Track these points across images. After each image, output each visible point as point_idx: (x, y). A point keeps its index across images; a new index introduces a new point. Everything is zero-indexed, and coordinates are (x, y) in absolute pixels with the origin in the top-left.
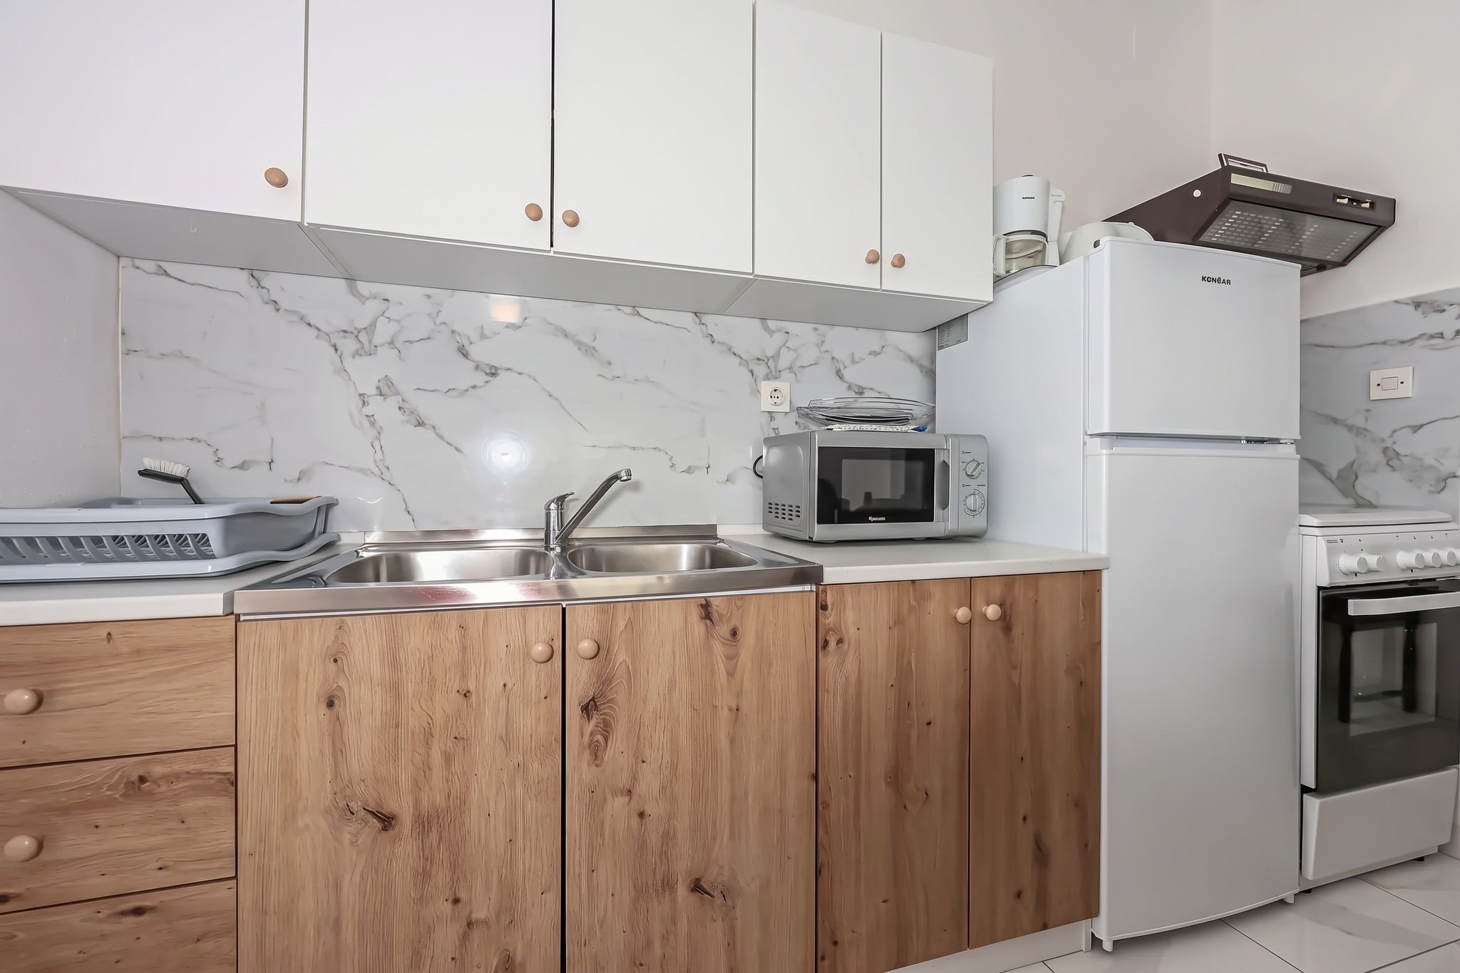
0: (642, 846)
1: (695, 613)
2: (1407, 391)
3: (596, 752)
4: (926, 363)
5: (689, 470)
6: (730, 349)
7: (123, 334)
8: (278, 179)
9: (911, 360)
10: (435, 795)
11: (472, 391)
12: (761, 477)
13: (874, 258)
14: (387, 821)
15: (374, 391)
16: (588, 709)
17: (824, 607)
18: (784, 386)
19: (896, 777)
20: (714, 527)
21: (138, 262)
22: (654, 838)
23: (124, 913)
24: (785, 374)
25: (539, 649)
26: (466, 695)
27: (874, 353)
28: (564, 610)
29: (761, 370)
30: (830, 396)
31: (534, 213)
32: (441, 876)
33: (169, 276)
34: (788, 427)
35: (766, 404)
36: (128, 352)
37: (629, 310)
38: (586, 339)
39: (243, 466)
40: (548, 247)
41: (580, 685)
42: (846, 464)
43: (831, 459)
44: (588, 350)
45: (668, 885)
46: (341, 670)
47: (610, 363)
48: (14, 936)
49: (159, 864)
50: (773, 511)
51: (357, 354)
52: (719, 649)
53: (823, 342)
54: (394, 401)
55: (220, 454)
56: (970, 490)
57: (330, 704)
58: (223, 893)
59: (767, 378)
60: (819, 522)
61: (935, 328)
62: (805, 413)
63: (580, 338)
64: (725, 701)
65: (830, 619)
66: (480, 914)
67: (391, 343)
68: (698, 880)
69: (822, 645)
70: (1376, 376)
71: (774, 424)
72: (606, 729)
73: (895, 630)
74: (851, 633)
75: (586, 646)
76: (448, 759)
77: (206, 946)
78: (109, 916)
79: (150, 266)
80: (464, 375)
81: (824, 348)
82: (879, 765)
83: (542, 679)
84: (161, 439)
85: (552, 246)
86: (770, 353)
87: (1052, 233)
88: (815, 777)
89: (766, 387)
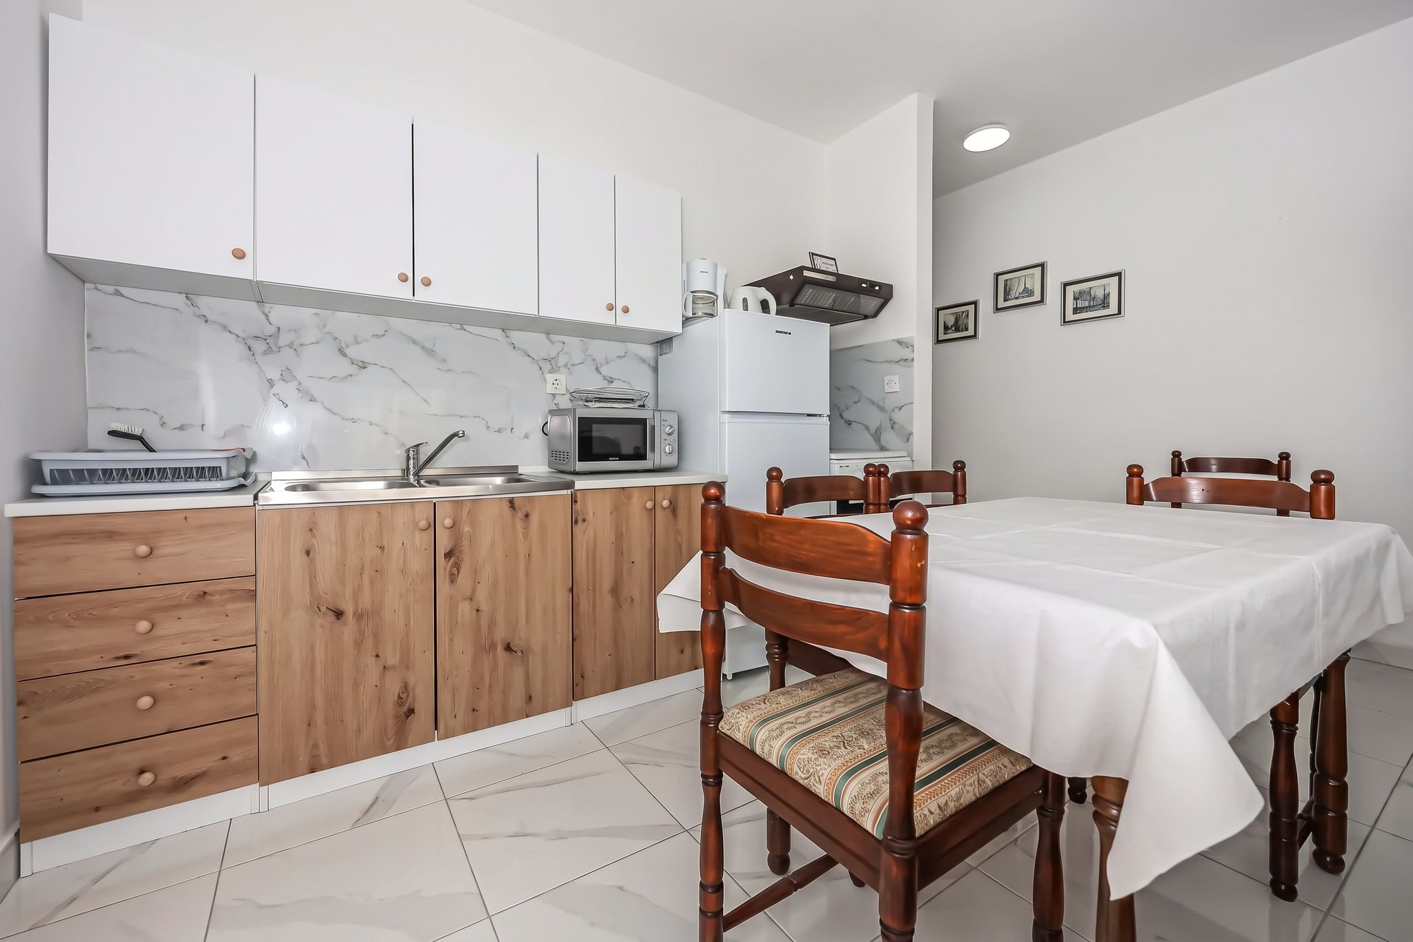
0: (478, 627)
1: (506, 505)
2: (897, 388)
3: (453, 579)
4: (652, 363)
5: (499, 431)
6: (526, 353)
7: (89, 336)
8: (239, 255)
9: (644, 361)
10: (366, 601)
11: (350, 378)
12: (547, 435)
13: (611, 308)
14: (339, 614)
15: (279, 377)
16: (448, 555)
17: (576, 501)
18: (562, 377)
19: (615, 591)
20: (516, 467)
21: (99, 286)
22: (484, 622)
23: (195, 664)
24: (563, 369)
25: (423, 524)
26: (382, 548)
27: (620, 357)
28: (435, 503)
29: (546, 367)
30: (594, 384)
31: (403, 278)
32: (369, 643)
33: (123, 296)
34: (565, 403)
35: (550, 389)
36: (93, 349)
37: (459, 326)
38: (428, 345)
39: (182, 428)
40: (412, 297)
41: (444, 544)
42: (595, 427)
43: (585, 425)
44: (430, 352)
45: (493, 646)
46: (314, 536)
47: (445, 361)
48: (134, 677)
49: (214, 638)
50: (555, 456)
51: (265, 353)
52: (519, 525)
53: (587, 350)
54: (292, 386)
55: (165, 420)
56: (667, 442)
57: (308, 553)
58: (248, 654)
59: (550, 372)
60: (579, 461)
61: (657, 342)
62: (574, 395)
63: (426, 345)
64: (522, 549)
65: (578, 506)
66: (391, 661)
67: (291, 346)
68: (509, 644)
69: (574, 522)
70: (887, 379)
71: (555, 402)
72: (457, 566)
73: (614, 514)
74: (590, 517)
75: (448, 522)
76: (372, 583)
77: (241, 681)
78: (187, 665)
79: (111, 289)
80: (344, 367)
81: (588, 353)
82: (606, 583)
83: (423, 540)
84: (118, 409)
85: (414, 295)
86: (553, 354)
87: (720, 293)
88: (572, 590)
89: (550, 378)
